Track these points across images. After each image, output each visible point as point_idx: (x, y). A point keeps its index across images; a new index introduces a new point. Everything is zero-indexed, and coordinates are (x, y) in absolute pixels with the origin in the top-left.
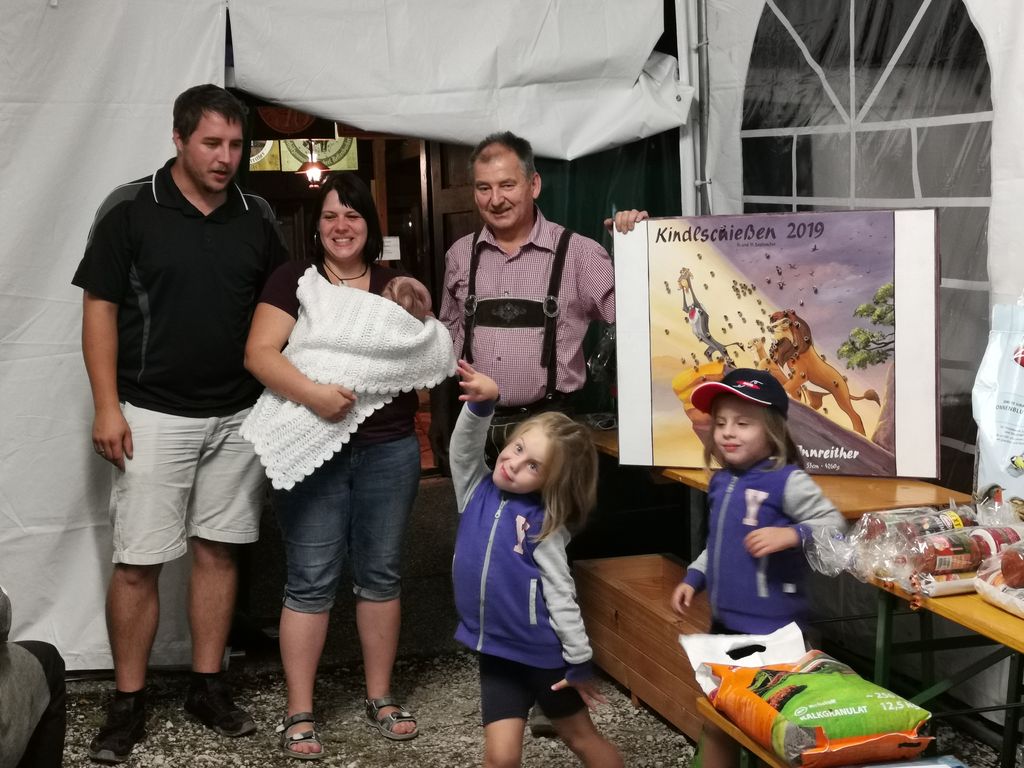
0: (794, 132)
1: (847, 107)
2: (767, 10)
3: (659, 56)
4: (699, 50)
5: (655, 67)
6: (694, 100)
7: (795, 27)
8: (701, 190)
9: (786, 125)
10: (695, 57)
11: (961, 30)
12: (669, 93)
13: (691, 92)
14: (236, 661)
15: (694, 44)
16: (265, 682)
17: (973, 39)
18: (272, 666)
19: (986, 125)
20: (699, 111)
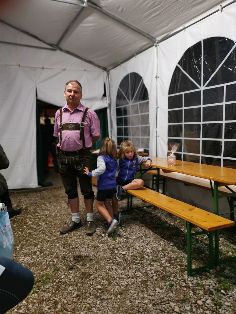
0: (123, 107)
1: (130, 102)
2: (119, 89)
3: (103, 97)
5: (103, 99)
7: (122, 91)
8: (110, 117)
10: (109, 97)
11: (144, 89)
12: (105, 102)
13: (108, 102)
14: (39, 188)
15: (109, 95)
16: (44, 190)
17: (146, 90)
18: (45, 188)
19: (148, 102)
20: (110, 105)
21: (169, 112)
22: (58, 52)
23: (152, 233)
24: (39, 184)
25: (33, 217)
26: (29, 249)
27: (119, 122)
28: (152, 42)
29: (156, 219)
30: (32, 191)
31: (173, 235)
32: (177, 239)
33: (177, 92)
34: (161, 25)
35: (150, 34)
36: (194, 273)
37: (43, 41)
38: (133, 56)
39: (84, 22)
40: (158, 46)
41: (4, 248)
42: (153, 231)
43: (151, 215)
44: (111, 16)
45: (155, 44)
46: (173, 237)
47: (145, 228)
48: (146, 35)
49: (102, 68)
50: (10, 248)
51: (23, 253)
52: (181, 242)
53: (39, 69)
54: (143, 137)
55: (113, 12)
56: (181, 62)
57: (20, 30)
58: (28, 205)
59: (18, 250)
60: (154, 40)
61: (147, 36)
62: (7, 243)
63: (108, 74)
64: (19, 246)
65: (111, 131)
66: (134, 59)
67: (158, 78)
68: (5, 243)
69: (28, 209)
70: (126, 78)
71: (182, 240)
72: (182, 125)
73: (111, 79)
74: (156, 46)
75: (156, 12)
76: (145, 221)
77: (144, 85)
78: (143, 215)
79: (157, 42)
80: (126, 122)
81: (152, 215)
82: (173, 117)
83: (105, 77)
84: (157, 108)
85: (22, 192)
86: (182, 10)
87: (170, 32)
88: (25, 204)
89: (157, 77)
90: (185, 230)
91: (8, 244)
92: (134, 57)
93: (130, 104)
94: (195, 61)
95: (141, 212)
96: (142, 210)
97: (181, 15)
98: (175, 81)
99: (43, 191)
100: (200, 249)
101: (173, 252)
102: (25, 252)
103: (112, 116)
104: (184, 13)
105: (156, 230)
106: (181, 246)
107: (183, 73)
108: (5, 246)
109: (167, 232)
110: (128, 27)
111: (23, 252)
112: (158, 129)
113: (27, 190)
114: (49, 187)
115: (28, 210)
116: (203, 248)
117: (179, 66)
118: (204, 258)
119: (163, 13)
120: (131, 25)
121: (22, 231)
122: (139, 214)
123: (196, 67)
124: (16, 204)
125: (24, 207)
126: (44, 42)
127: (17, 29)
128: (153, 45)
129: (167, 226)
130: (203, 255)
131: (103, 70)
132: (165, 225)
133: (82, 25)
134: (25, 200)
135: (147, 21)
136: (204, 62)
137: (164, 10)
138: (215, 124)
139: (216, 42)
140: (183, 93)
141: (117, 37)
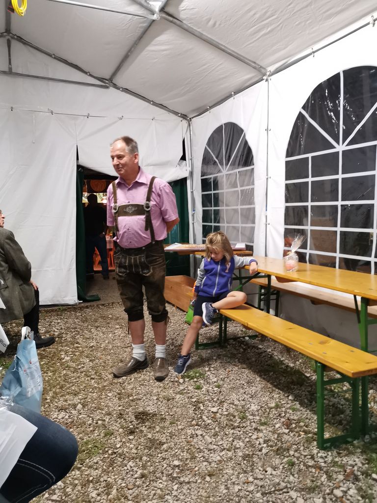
0: (212, 176)
1: (223, 169)
2: (206, 148)
3: (182, 161)
4: (191, 159)
5: (181, 164)
6: (190, 171)
7: (212, 151)
8: (192, 192)
9: (210, 175)
10: (190, 161)
11: (247, 148)
12: (185, 168)
13: (189, 169)
14: (80, 303)
15: (190, 158)
16: (87, 307)
17: (249, 150)
18: (89, 304)
19: (253, 169)
20: (191, 173)
21: (287, 185)
22: (112, 90)
23: (258, 379)
24: (79, 298)
25: (71, 350)
26: (66, 401)
27: (206, 200)
28: (261, 75)
29: (265, 356)
30: (68, 308)
31: (293, 383)
32: (300, 390)
33: (299, 154)
34: (274, 48)
35: (257, 62)
36: (328, 445)
37: (88, 74)
38: (229, 96)
39: (153, 43)
40: (269, 80)
41: (28, 398)
42: (260, 376)
43: (257, 351)
44: (196, 33)
45: (265, 78)
46: (292, 387)
47: (247, 371)
48: (251, 63)
49: (180, 115)
50: (38, 397)
51: (56, 406)
52: (305, 395)
53: (82, 117)
54: (244, 225)
55: (199, 28)
56: (306, 105)
57: (53, 56)
58: (63, 331)
59: (49, 401)
60: (263, 71)
61: (253, 64)
62: (32, 389)
63: (189, 125)
64: (51, 395)
65: (193, 215)
66: (231, 100)
67: (269, 131)
68: (30, 389)
69: (62, 337)
70: (219, 130)
71: (308, 392)
72: (308, 206)
73: (194, 134)
74: (267, 80)
75: (268, 27)
76: (248, 359)
77: (246, 143)
78: (245, 350)
79: (268, 73)
80: (217, 200)
81: (257, 349)
82: (293, 193)
83: (185, 130)
84: (267, 179)
85: (52, 311)
86: (309, 23)
87: (289, 59)
88: (57, 329)
89: (267, 130)
90: (313, 375)
91: (34, 391)
92: (232, 98)
93: (225, 173)
94: (330, 105)
95: (240, 345)
96: (242, 342)
97: (307, 32)
98: (297, 136)
99: (85, 310)
100: (337, 408)
101: (294, 410)
102: (60, 404)
103: (195, 192)
104: (312, 28)
105: (265, 375)
106: (306, 401)
107: (310, 124)
108: (29, 395)
109: (283, 379)
110: (223, 51)
111: (56, 404)
112: (269, 213)
113: (61, 307)
114: (95, 303)
115: (63, 339)
116: (342, 405)
117: (304, 112)
118: (343, 421)
119: (279, 28)
120: (228, 49)
121: (54, 372)
122: (237, 348)
123: (332, 113)
124: (44, 329)
125: (56, 334)
126: (91, 75)
127: (50, 55)
128: (263, 80)
129: (282, 368)
130: (342, 416)
131: (181, 119)
132: (280, 367)
133: (151, 48)
134: (58, 323)
135: (253, 42)
136: (344, 106)
137: (280, 24)
138: (361, 205)
139: (363, 75)
140: (310, 155)
141: (205, 67)
